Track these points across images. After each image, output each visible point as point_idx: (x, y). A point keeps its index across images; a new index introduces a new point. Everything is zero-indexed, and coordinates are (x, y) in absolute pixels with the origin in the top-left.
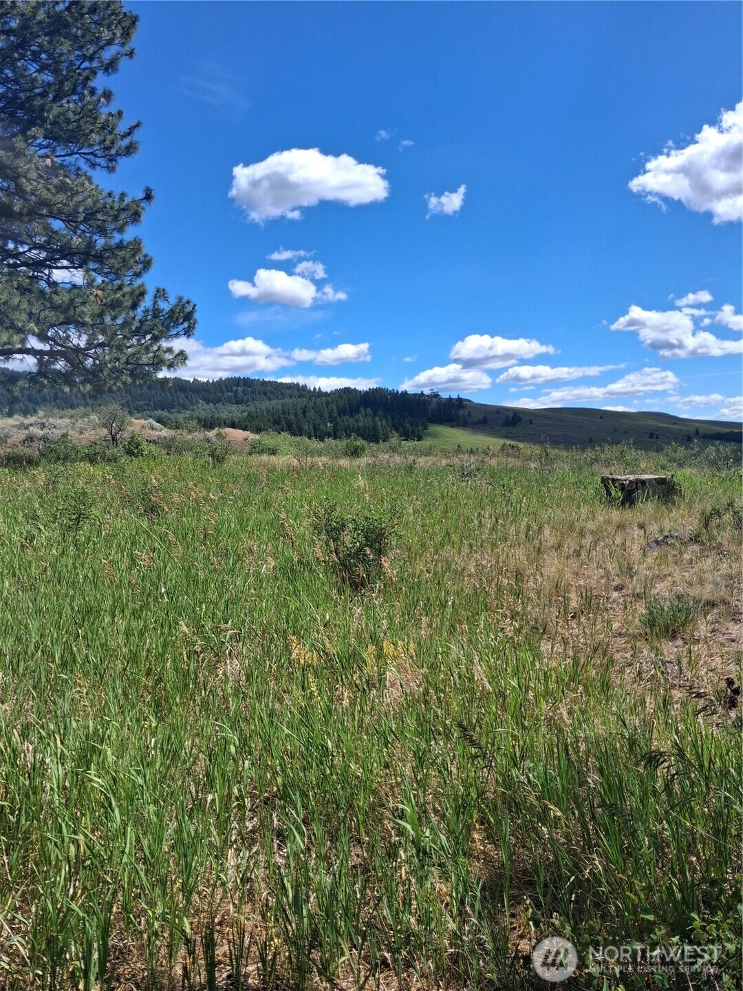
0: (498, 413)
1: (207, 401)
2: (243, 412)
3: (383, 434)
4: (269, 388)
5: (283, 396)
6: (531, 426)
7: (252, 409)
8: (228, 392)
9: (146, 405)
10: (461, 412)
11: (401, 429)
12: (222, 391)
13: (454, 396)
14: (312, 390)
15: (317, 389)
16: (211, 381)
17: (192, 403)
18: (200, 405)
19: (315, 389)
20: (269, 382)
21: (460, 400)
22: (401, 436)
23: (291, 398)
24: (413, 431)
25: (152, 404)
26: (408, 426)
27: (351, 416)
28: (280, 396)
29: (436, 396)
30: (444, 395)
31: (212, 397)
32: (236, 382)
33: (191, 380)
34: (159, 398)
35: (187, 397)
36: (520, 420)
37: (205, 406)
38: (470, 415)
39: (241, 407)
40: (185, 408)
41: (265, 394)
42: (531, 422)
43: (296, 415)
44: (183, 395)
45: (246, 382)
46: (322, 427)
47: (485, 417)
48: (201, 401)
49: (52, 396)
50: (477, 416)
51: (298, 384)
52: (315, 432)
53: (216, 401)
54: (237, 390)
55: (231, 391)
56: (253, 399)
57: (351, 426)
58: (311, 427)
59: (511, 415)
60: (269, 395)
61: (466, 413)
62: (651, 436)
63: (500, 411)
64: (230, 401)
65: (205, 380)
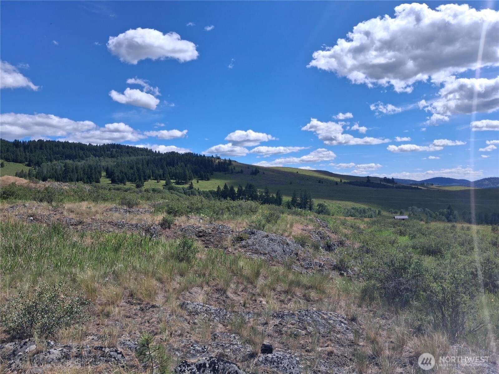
0: (248, 168)
1: (95, 156)
2: (114, 162)
3: (189, 177)
4: (130, 150)
5: (138, 154)
6: (264, 175)
7: (119, 161)
8: (108, 151)
9: (61, 156)
10: (230, 167)
11: (199, 174)
12: (104, 151)
13: (227, 159)
14: (154, 152)
15: (157, 152)
16: (98, 145)
17: (87, 157)
18: (91, 158)
19: (156, 151)
20: (131, 147)
21: (230, 161)
22: (199, 178)
23: (142, 155)
24: (205, 176)
25: (64, 156)
26: (203, 173)
27: (173, 166)
28: (136, 154)
29: (219, 158)
30: (223, 158)
31: (98, 153)
32: (113, 146)
33: (88, 144)
34: (68, 153)
35: (84, 154)
36: (259, 172)
37: (94, 158)
38: (234, 169)
39: (114, 159)
40: (82, 158)
41: (128, 153)
42: (264, 173)
43: (143, 165)
44: (82, 152)
45: (118, 147)
46: (157, 172)
47: (242, 170)
48: (92, 155)
49: (6, 150)
50: (237, 169)
51: (147, 149)
52: (153, 174)
53: (100, 156)
54: (112, 151)
55: (110, 151)
56: (121, 155)
57: (173, 171)
58: (151, 171)
59: (254, 169)
60: (130, 153)
61: (233, 168)
62: (320, 182)
63: (249, 167)
64: (108, 156)
65: (95, 145)
